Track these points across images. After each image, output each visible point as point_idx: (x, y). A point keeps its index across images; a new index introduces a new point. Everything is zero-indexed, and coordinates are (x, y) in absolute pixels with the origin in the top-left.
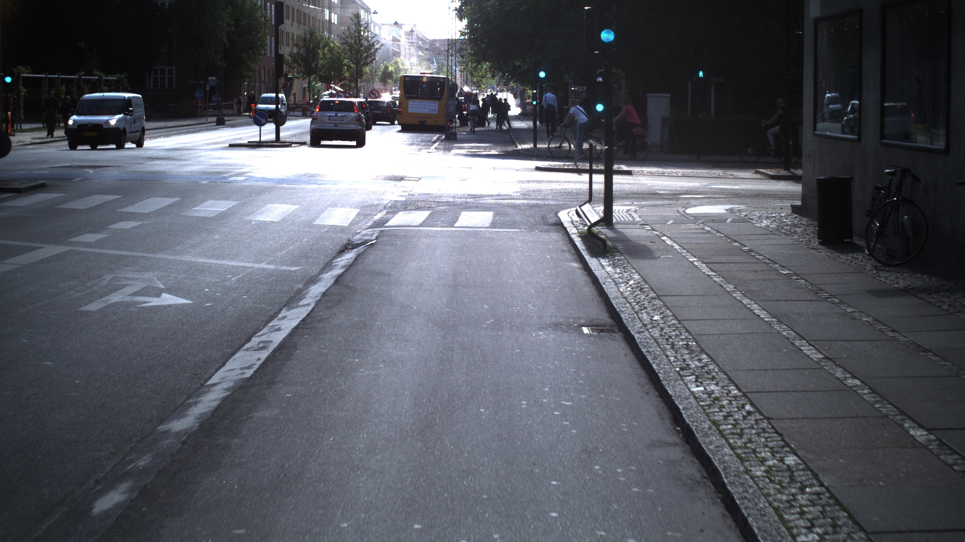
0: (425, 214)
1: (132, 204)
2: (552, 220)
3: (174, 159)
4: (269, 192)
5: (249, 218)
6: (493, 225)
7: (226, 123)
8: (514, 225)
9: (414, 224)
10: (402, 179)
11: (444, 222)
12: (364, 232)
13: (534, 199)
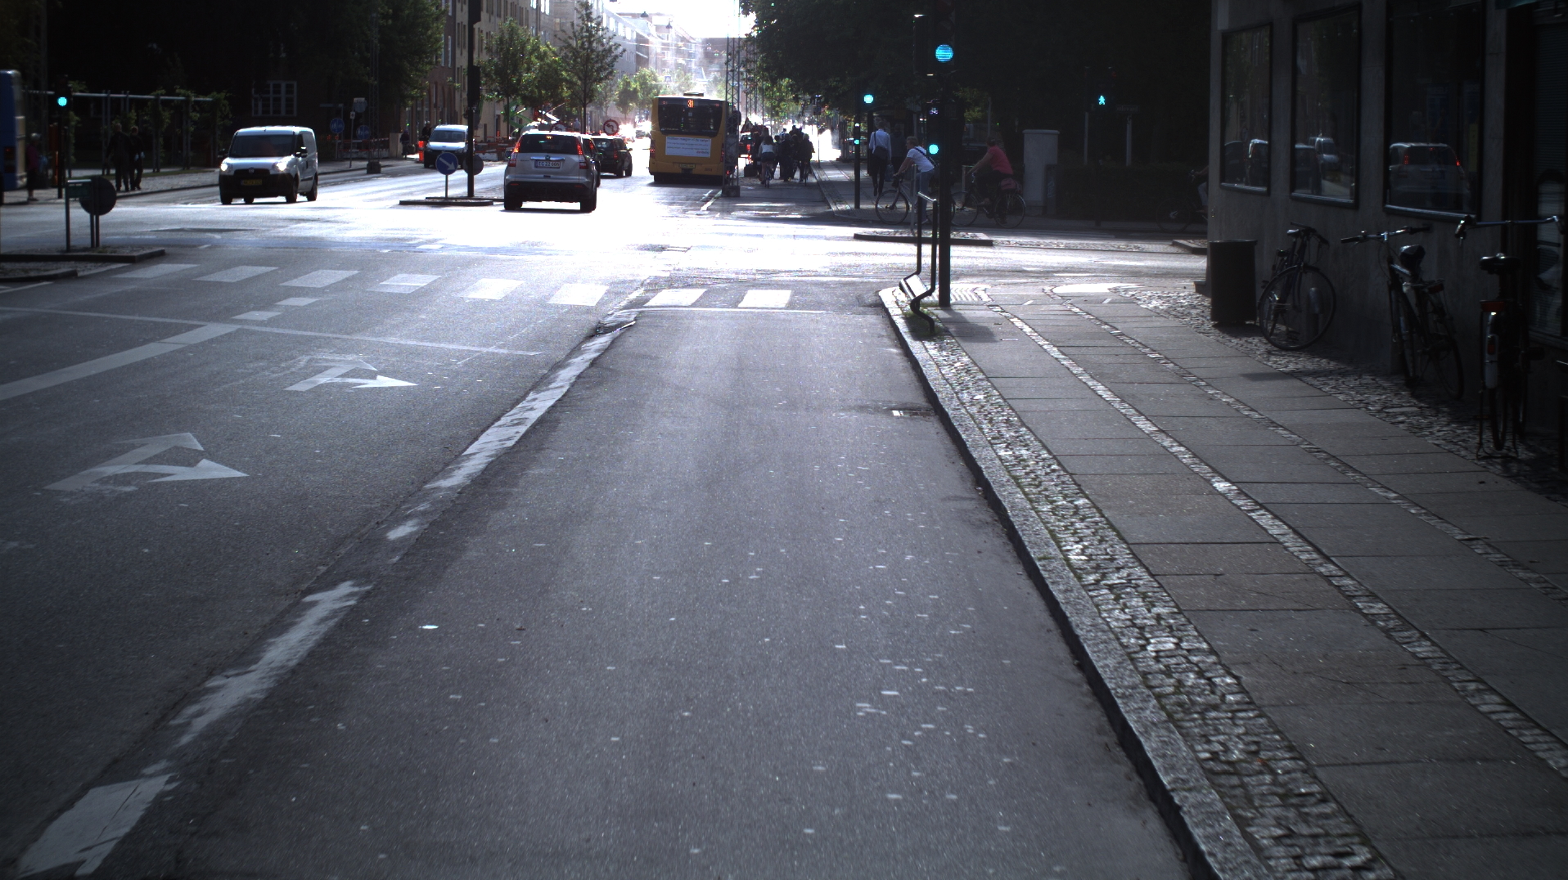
0: (700, 292)
1: (296, 277)
2: (870, 299)
3: (328, 221)
4: (479, 264)
5: (459, 295)
6: (791, 305)
7: (382, 169)
8: (819, 305)
9: (684, 305)
10: (663, 249)
11: (724, 301)
12: (616, 312)
13: (849, 276)
